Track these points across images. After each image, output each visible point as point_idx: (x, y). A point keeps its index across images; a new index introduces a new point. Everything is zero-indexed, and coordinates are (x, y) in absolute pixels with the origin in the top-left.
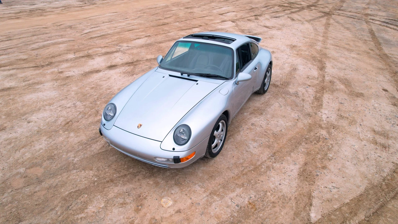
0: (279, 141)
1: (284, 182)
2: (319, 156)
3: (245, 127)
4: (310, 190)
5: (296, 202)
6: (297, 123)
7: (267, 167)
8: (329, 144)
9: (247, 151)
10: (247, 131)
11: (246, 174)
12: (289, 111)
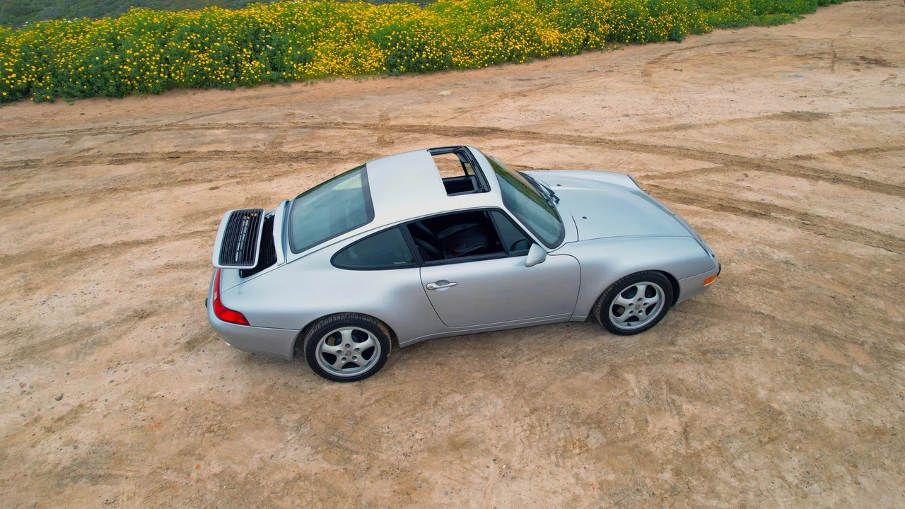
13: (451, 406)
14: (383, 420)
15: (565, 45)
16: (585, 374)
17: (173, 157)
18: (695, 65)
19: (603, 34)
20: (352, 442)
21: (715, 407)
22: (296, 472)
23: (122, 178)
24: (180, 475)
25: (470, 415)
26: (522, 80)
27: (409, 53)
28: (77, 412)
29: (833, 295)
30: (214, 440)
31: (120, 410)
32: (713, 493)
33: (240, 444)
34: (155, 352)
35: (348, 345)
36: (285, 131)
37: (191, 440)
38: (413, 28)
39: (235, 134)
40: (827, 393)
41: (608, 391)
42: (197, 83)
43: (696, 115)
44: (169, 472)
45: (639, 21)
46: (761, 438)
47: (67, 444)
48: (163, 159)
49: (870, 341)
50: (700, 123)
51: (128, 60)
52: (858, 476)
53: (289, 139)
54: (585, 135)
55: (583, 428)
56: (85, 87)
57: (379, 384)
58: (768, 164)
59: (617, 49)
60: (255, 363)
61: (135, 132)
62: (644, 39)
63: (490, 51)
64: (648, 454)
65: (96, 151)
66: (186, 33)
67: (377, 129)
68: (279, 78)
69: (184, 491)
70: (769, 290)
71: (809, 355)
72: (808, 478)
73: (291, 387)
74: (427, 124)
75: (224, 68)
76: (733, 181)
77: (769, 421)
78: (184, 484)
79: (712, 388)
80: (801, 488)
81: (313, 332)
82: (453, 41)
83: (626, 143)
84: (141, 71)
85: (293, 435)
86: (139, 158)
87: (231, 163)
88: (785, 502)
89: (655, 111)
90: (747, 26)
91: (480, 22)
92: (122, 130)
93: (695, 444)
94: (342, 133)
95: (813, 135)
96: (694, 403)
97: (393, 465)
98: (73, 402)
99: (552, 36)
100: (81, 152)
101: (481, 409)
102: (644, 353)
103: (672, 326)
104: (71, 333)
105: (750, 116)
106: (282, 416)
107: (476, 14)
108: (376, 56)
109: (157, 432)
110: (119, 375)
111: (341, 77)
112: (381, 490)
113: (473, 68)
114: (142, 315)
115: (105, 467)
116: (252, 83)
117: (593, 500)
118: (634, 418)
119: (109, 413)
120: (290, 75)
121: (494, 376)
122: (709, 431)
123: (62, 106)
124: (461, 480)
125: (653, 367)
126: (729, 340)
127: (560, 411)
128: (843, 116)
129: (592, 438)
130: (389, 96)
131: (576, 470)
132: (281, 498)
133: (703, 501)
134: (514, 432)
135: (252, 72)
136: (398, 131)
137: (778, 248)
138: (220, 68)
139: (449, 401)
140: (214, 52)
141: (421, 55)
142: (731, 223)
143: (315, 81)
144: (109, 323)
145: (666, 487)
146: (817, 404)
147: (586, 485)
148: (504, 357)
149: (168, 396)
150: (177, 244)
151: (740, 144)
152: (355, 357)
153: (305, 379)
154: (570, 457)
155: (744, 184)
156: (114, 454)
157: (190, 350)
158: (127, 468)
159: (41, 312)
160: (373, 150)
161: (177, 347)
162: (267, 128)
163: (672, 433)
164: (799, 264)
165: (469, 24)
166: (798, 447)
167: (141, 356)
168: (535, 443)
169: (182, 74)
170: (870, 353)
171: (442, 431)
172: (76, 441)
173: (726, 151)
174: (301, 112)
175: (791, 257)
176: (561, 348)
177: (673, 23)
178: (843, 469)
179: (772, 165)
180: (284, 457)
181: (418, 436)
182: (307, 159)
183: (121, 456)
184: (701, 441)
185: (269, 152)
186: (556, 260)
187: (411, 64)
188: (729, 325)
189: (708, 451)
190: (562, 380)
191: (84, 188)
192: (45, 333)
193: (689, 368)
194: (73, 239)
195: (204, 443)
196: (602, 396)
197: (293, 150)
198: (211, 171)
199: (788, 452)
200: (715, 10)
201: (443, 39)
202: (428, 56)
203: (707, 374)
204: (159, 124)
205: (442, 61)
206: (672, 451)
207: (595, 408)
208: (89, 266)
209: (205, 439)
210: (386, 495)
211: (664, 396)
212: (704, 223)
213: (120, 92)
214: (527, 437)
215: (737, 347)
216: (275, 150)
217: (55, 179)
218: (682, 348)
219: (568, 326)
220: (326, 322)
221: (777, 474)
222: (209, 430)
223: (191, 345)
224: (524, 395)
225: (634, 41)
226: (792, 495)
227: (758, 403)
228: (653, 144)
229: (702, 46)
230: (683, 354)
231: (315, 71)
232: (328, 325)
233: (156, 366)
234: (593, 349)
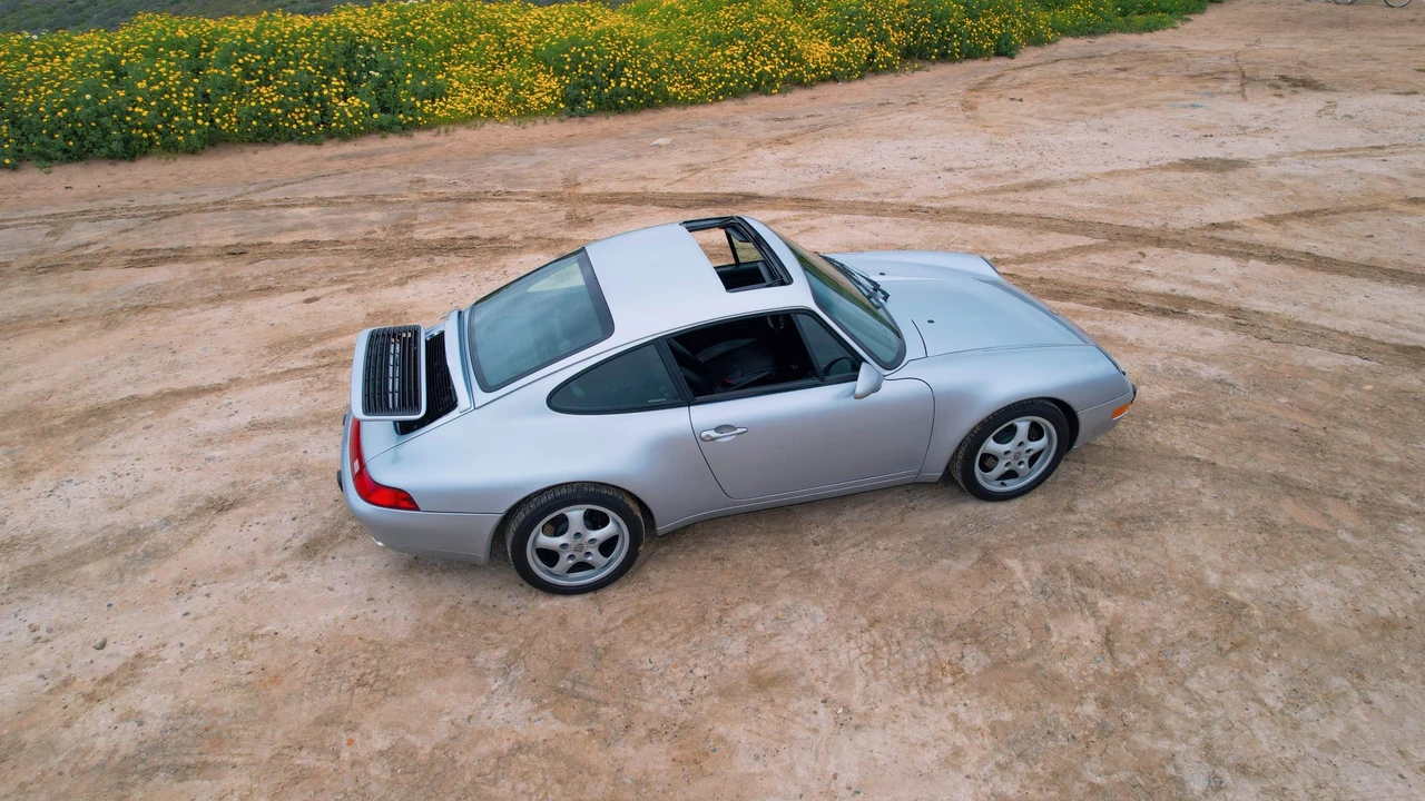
13: (744, 623)
14: (640, 650)
15: (840, 64)
16: (945, 562)
17: (235, 252)
18: (1040, 92)
19: (896, 47)
20: (596, 687)
21: (1146, 602)
22: (513, 740)
23: (153, 288)
24: (323, 757)
25: (777, 635)
26: (779, 120)
27: (599, 80)
28: (134, 666)
29: (1294, 427)
30: (371, 697)
31: (207, 659)
32: (1161, 729)
33: (415, 701)
34: (252, 563)
35: (578, 535)
36: (414, 207)
37: (332, 699)
38: (603, 40)
39: (332, 214)
40: (1306, 572)
41: (983, 586)
42: (260, 135)
43: (1054, 167)
44: (304, 753)
45: (951, 26)
46: (1221, 643)
47: (125, 718)
48: (218, 256)
49: (1357, 492)
50: (1062, 178)
51: (140, 99)
52: (1368, 692)
53: (422, 219)
54: (890, 200)
55: (953, 645)
56: (71, 143)
57: (626, 595)
58: (1171, 237)
59: (919, 69)
60: (421, 572)
61: (164, 215)
62: (959, 54)
63: (726, 75)
64: (1057, 678)
65: (101, 246)
66: (235, 54)
67: (562, 200)
68: (393, 123)
69: (334, 781)
70: (1201, 424)
71: (1273, 518)
72: (1297, 698)
73: (485, 606)
74: (641, 191)
75: (303, 110)
76: (1125, 264)
77: (1229, 617)
78: (332, 770)
79: (1138, 573)
80: (1288, 715)
81: (523, 516)
82: (667, 60)
83: (954, 211)
84: (165, 115)
85: (499, 683)
86: (177, 256)
87: (333, 260)
88: (1268, 737)
89: (991, 162)
90: (1108, 32)
91: (706, 30)
92: (141, 213)
93: (1125, 659)
94: (508, 208)
95: (1231, 193)
96: (1114, 597)
97: (665, 720)
98: (127, 651)
99: (819, 51)
100: (75, 248)
101: (793, 625)
102: (1030, 526)
103: (1066, 484)
104: (104, 540)
105: (1136, 166)
106: (477, 653)
107: (698, 18)
108: (547, 85)
109: (275, 691)
110: (197, 603)
111: (492, 120)
112: (654, 759)
113: (701, 103)
114: (221, 506)
115: (195, 751)
116: (349, 133)
117: (985, 752)
118: (1027, 625)
119: (189, 666)
120: (411, 119)
121: (805, 572)
122: (1142, 638)
123: (31, 175)
124: (777, 736)
125: (1046, 547)
126: (1153, 500)
127: (914, 620)
128: (1270, 163)
129: (969, 658)
130: (574, 149)
131: (951, 709)
132: (495, 782)
133: (1149, 743)
134: (848, 657)
135: (350, 115)
136: (597, 203)
137: (1206, 360)
138: (297, 110)
139: (741, 614)
140: (285, 84)
141: (618, 83)
142: (1131, 327)
143: (451, 128)
144: (167, 521)
145: (1091, 725)
146: (1293, 589)
147: (970, 731)
148: (816, 544)
149: (284, 633)
150: (264, 389)
151: (1127, 209)
152: (588, 554)
153: (507, 594)
154: (940, 690)
155: (1141, 267)
156: (207, 730)
157: (310, 557)
158: (233, 751)
159: (48, 509)
160: (562, 233)
161: (287, 554)
162: (384, 202)
163: (1087, 644)
164: (1240, 383)
165: (688, 34)
166: (1276, 655)
167: (229, 571)
168: (883, 672)
169: (234, 119)
170: (1359, 510)
171: (737, 662)
172: (139, 713)
173: (1107, 219)
174: (435, 177)
175: (1225, 373)
176: (903, 525)
177: (1000, 28)
178: (1345, 683)
179: (1178, 238)
180: (489, 718)
181: (699, 672)
182: (456, 249)
183: (220, 733)
184: (1134, 655)
185: (393, 240)
186: (897, 387)
187: (603, 97)
188: (1150, 478)
189: (1146, 667)
190: (911, 574)
191: (90, 307)
192: (60, 541)
193: (1101, 546)
194: (87, 389)
195: (354, 703)
196: (975, 594)
197: (431, 237)
198: (301, 273)
199: (1262, 663)
200: (1061, 9)
201: (651, 56)
202: (629, 84)
203: (1128, 554)
204: (202, 200)
205: (652, 93)
206: (1092, 672)
207: (968, 614)
208: (120, 431)
209: (355, 697)
210: (662, 767)
211: (1069, 590)
212: (1092, 328)
213: (131, 151)
214: (870, 664)
215: (1165, 511)
216: (401, 238)
217: (37, 295)
218: (1085, 515)
219: (908, 491)
220: (544, 499)
221: (1251, 696)
222: (361, 683)
223: (312, 549)
224: (856, 599)
225: (944, 57)
226: (1276, 725)
227: (1209, 592)
228: (996, 211)
229: (1047, 63)
230: (1089, 524)
231: (450, 111)
232: (546, 505)
233: (257, 585)
234: (952, 524)
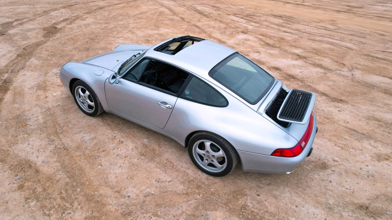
0: (83, 158)
1: (29, 147)
2: (40, 190)
3: (118, 135)
4: (6, 163)
5: (5, 150)
6: (112, 188)
7: (54, 140)
8: (52, 212)
9: (80, 131)
10: (110, 136)
11: (55, 126)
12: (143, 188)
